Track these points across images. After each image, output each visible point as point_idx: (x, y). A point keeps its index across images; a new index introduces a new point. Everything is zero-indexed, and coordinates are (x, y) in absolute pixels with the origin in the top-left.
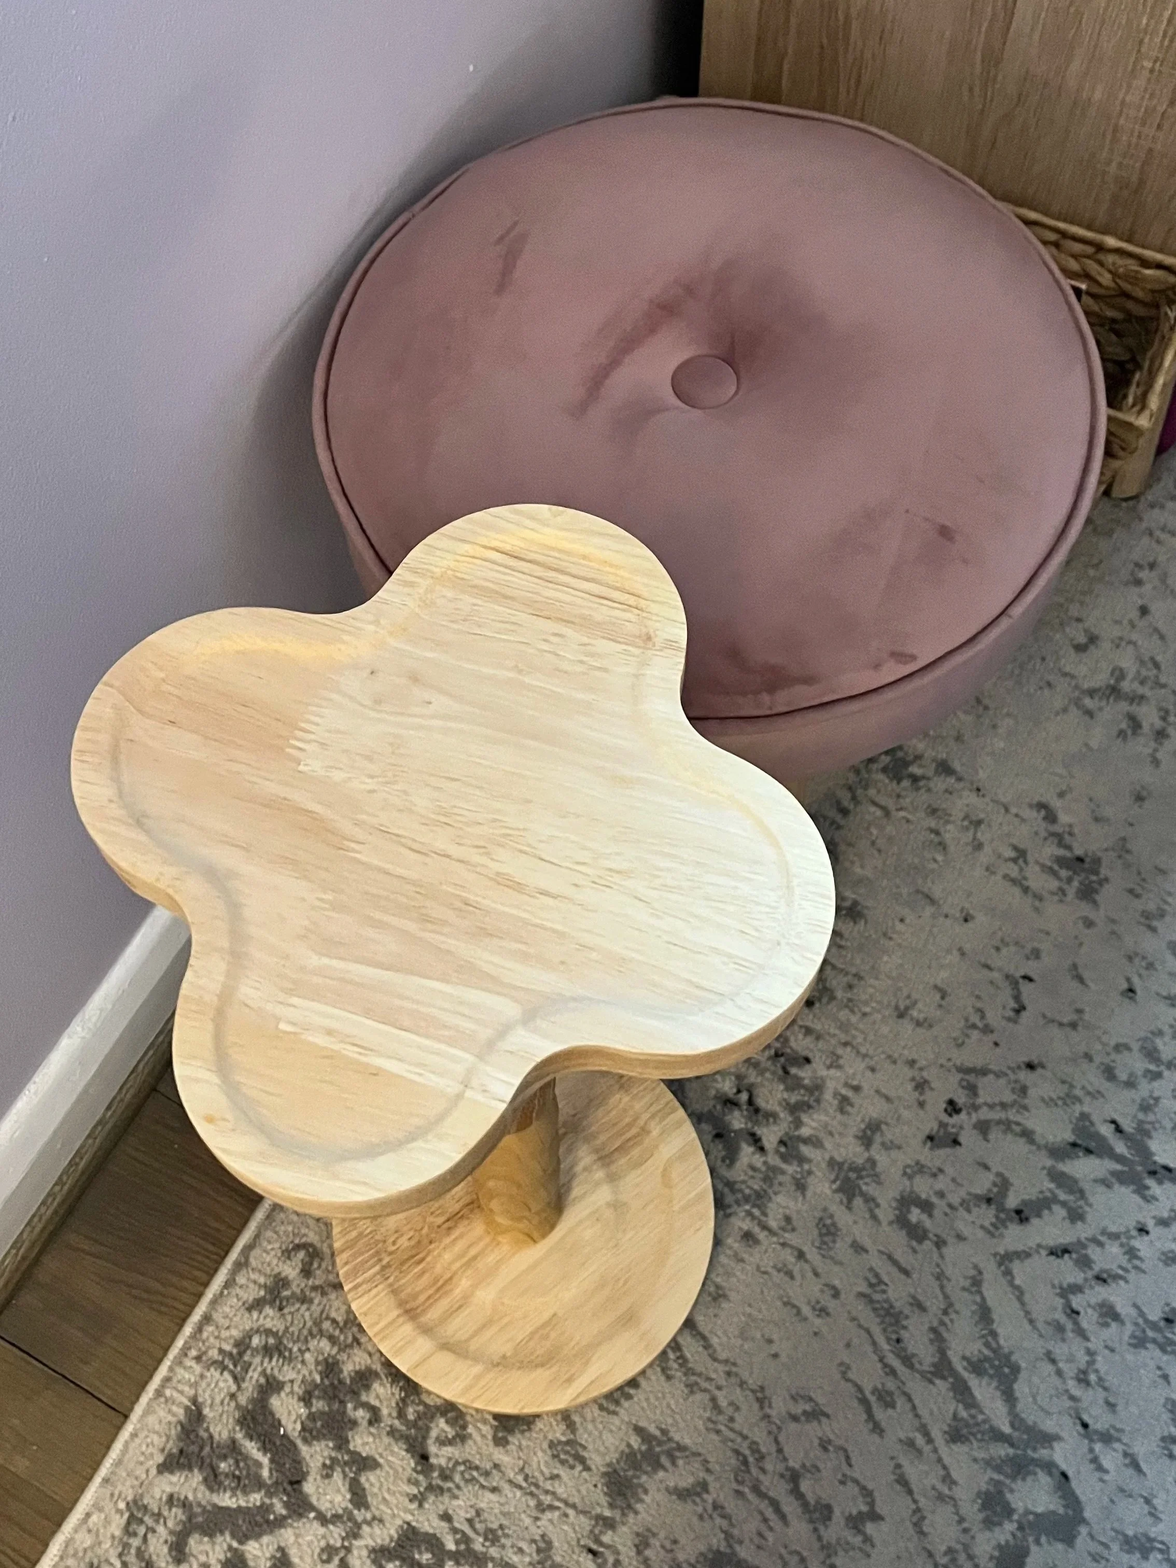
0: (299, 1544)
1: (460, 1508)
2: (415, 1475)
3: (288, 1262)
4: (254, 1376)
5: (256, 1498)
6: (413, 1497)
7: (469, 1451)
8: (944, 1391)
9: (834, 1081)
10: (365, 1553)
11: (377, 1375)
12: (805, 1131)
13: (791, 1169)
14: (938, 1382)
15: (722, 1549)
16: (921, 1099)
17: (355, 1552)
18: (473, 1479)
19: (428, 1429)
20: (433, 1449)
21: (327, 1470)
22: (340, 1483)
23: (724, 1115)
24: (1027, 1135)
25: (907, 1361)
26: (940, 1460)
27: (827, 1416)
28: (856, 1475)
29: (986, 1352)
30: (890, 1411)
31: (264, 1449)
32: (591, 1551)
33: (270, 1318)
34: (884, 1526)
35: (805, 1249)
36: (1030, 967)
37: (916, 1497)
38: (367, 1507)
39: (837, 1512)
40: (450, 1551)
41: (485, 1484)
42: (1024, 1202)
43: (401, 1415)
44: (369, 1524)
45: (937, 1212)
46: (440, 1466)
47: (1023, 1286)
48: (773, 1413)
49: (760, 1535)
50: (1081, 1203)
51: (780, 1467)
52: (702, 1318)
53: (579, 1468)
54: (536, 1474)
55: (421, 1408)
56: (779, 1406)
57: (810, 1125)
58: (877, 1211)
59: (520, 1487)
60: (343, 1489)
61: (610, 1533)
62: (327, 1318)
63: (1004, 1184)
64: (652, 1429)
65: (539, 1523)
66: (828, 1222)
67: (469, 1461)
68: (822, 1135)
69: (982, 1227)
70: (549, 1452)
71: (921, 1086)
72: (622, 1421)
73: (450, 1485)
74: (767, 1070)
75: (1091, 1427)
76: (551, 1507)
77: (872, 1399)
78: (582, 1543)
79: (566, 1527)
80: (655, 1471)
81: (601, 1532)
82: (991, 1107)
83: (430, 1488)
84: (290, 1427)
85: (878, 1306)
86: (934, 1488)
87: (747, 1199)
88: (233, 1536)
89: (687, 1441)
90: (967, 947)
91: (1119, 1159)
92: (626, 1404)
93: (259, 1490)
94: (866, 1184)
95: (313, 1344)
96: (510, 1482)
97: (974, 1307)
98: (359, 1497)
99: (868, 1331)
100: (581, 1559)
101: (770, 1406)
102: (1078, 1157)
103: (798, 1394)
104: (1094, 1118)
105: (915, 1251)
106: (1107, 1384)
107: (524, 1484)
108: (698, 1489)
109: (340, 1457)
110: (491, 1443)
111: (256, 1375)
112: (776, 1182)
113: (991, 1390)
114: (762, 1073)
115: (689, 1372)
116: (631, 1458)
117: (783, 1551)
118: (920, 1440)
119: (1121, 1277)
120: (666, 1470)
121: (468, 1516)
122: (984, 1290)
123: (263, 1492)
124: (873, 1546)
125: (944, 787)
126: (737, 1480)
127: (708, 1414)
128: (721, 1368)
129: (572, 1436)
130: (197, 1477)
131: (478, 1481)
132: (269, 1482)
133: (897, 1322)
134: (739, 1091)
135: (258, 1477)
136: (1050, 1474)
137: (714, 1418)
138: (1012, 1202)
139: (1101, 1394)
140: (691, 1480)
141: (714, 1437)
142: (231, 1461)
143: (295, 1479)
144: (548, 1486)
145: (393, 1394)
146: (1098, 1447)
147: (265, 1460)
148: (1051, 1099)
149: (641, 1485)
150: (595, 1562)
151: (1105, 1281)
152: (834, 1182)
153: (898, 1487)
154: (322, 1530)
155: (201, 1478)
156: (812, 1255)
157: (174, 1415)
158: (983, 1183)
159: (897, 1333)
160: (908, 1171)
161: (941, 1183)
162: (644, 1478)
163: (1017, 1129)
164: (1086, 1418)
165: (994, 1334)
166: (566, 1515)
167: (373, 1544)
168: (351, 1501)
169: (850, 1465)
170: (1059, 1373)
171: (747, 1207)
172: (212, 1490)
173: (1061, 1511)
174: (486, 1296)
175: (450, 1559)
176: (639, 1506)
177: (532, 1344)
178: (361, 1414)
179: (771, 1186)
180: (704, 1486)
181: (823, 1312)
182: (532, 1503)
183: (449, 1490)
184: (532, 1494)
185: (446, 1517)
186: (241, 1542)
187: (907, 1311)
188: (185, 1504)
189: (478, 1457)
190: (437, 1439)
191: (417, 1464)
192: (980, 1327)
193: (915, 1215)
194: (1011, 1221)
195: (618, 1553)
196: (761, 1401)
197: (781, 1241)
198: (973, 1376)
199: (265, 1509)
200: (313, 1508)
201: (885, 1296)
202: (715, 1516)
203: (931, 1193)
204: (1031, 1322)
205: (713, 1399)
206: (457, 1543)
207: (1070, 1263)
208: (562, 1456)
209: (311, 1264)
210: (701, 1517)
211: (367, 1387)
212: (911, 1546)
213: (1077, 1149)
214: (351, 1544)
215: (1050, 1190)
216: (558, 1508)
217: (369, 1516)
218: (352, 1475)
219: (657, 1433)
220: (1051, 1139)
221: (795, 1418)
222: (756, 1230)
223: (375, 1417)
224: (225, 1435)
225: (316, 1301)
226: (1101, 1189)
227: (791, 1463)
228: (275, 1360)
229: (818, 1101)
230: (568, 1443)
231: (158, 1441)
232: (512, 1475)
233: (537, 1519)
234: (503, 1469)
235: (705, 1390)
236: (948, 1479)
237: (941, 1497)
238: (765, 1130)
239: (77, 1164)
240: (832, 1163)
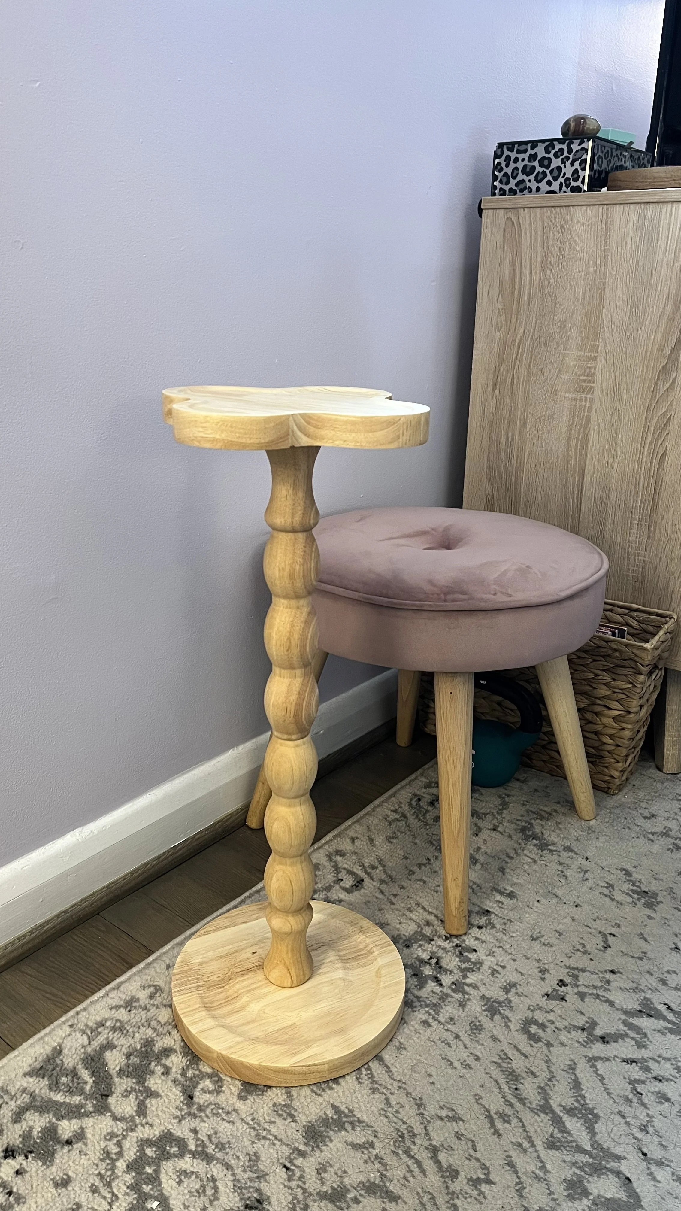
0: (94, 1128)
1: (205, 1128)
2: (181, 1105)
3: (143, 991)
4: (101, 1039)
5: (77, 1099)
6: (176, 1117)
7: (221, 1099)
8: (545, 1121)
9: (489, 962)
10: (135, 1140)
11: (176, 1051)
12: (468, 981)
13: (459, 996)
14: (542, 1115)
15: (377, 1182)
16: (543, 976)
17: (129, 1138)
18: (218, 1113)
19: (198, 1083)
20: (197, 1093)
21: (126, 1094)
22: (132, 1100)
23: (420, 966)
24: (611, 1004)
25: (522, 1101)
26: (539, 1157)
27: (463, 1121)
28: (478, 1155)
29: (576, 1105)
30: (506, 1125)
31: (93, 1075)
32: (285, 1166)
33: (122, 1015)
34: (495, 1188)
35: (460, 1034)
36: (614, 931)
37: (520, 1174)
38: (145, 1116)
39: (462, 1174)
40: (191, 1150)
41: (225, 1118)
42: (607, 1034)
43: (184, 1074)
44: (142, 1125)
45: (548, 1030)
46: (199, 1104)
47: (604, 1075)
48: (426, 1113)
49: (405, 1178)
50: (646, 1040)
51: (426, 1143)
52: (387, 1056)
53: (290, 1120)
54: (261, 1119)
55: (197, 1072)
56: (431, 1109)
57: (472, 978)
58: (509, 1024)
59: (248, 1124)
60: (132, 1105)
61: (301, 1159)
62: (156, 1019)
63: (594, 1024)
64: (343, 1108)
65: (254, 1145)
66: (478, 1024)
67: (218, 1104)
68: (479, 984)
69: (578, 1041)
70: (272, 1108)
71: (543, 971)
72: (324, 1100)
73: (203, 1114)
74: (449, 951)
75: (649, 1155)
76: (264, 1138)
77: (495, 1116)
78: (281, 1161)
79: (271, 1151)
80: (339, 1131)
81: (295, 1158)
82: (587, 987)
83: (189, 1114)
84: (112, 1067)
85: (504, 1069)
86: (533, 1172)
87: (427, 1006)
88: (55, 1115)
89: (365, 1118)
90: (576, 917)
91: (670, 1022)
92: (329, 1092)
93: (80, 1095)
94: (505, 1010)
95: (143, 1029)
96: (242, 1120)
97: (570, 1081)
98: (142, 1110)
99: (496, 1081)
100: (278, 1170)
101: (424, 1109)
102: (643, 1017)
103: (444, 1105)
104: (654, 1001)
105: (532, 1046)
106: (660, 1134)
107: (251, 1123)
108: (367, 1146)
109: (137, 1087)
110: (235, 1098)
111: (102, 1039)
112: (447, 1001)
113: (578, 1125)
114: (447, 952)
115: (373, 1082)
116: (326, 1121)
117: (419, 1190)
118: (526, 1144)
119: (672, 1080)
120: (346, 1131)
121: (209, 1133)
122: (577, 1072)
123: (82, 1097)
124: (485, 1198)
125: (567, 855)
126: (395, 1146)
127: (383, 1106)
128: (396, 1084)
129: (289, 1102)
130: (45, 1082)
131: (221, 1115)
132: (88, 1093)
133: (517, 1080)
134: (431, 958)
135: (82, 1089)
136: (618, 1177)
137: (386, 1109)
138: (598, 1032)
139: (656, 1139)
140: (364, 1140)
141: (385, 1120)
142: (70, 1078)
143: (106, 1093)
144: (266, 1126)
145: (182, 1062)
146: (653, 1168)
147: (90, 1081)
148: (626, 989)
149: (328, 1137)
150: (286, 1173)
151: (660, 1081)
152: (484, 1006)
153: (508, 1168)
154: (112, 1123)
155: (47, 1083)
156: (465, 1038)
157: (45, 1050)
158: (581, 1021)
159: (515, 1085)
160: (532, 1008)
161: (551, 1017)
162: (331, 1133)
163: (603, 999)
164: (645, 1150)
165: (584, 1097)
166: (274, 1144)
167: (142, 1136)
168: (136, 1111)
169: (475, 1151)
170: (628, 1124)
171: (427, 1009)
172: (51, 1089)
173: (625, 1199)
174: (255, 1007)
175: (189, 1154)
176: (324, 1148)
177: (276, 1035)
178: (159, 1069)
179: (444, 1002)
180: (372, 1145)
181: (468, 1066)
182: (253, 1133)
183: (200, 1117)
184: (254, 1128)
185: (195, 1131)
186: (58, 1120)
187: (524, 1075)
188: (32, 1095)
189: (225, 1103)
190: (202, 1089)
191: (185, 1099)
192: (573, 1091)
193: (533, 1029)
194: (597, 1041)
195: (304, 1171)
196: (419, 1106)
197: (446, 1028)
198: (566, 1116)
199: (80, 1106)
200: (110, 1111)
201: (510, 1066)
202: (376, 1162)
203: (545, 1020)
204: (608, 1094)
205: (387, 1099)
206: (197, 1146)
207: (637, 1068)
208: (280, 1112)
209: (156, 993)
210: (366, 1162)
211: (168, 1056)
212: (512, 1202)
213: (643, 1014)
214: (127, 1135)
215: (624, 1031)
216: (269, 1139)
217: (144, 1121)
218: (141, 1098)
219: (346, 1111)
220: (625, 1007)
221: (441, 1119)
222: (430, 1020)
223: (167, 1071)
224: (71, 1065)
225: (152, 1011)
226: (658, 1035)
227: (434, 1143)
228: (116, 1033)
229: (479, 969)
230: (285, 1106)
231: (30, 1061)
232: (244, 1117)
233: (253, 1142)
234: (239, 1112)
235: (383, 1093)
236: (543, 1168)
237: (537, 1177)
238: (444, 977)
239: (44, 927)
240: (483, 997)
